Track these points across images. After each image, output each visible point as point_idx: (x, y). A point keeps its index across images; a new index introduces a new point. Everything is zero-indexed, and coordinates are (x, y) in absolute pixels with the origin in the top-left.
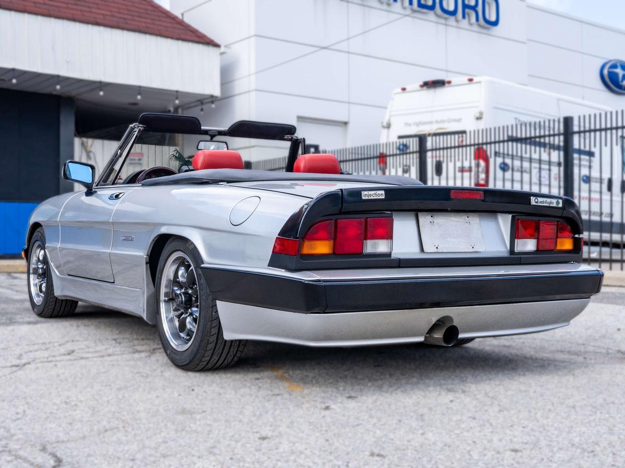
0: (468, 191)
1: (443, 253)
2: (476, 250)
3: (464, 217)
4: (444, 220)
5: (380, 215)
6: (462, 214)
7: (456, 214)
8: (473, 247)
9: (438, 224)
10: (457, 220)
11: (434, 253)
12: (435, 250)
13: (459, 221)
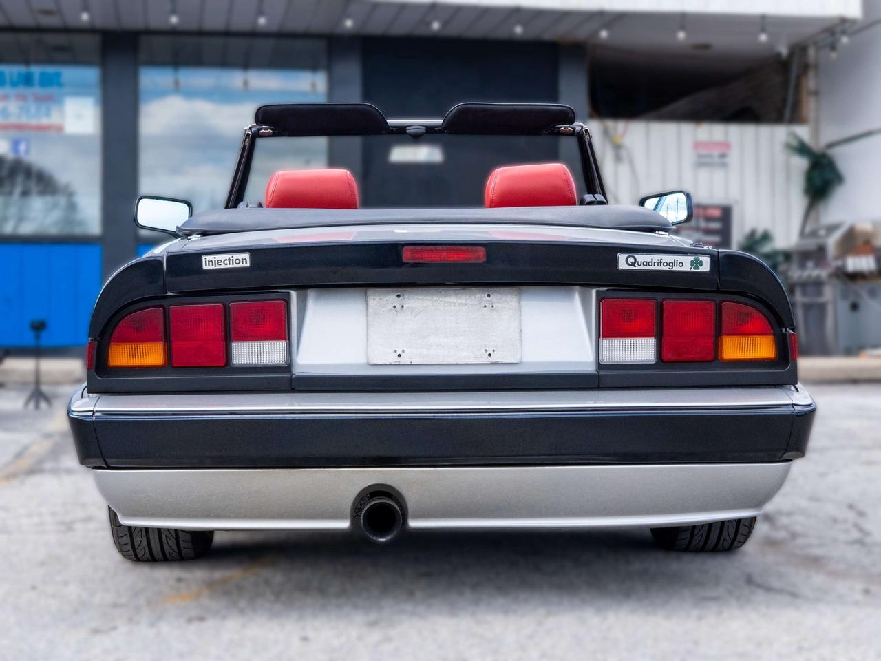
0: (445, 248)
1: (411, 365)
2: (495, 361)
3: (478, 296)
4: (429, 303)
5: (265, 296)
6: (474, 289)
7: (459, 290)
8: (490, 355)
9: (412, 310)
10: (460, 301)
11: (391, 364)
12: (394, 360)
13: (466, 304)
